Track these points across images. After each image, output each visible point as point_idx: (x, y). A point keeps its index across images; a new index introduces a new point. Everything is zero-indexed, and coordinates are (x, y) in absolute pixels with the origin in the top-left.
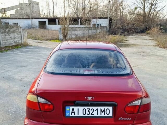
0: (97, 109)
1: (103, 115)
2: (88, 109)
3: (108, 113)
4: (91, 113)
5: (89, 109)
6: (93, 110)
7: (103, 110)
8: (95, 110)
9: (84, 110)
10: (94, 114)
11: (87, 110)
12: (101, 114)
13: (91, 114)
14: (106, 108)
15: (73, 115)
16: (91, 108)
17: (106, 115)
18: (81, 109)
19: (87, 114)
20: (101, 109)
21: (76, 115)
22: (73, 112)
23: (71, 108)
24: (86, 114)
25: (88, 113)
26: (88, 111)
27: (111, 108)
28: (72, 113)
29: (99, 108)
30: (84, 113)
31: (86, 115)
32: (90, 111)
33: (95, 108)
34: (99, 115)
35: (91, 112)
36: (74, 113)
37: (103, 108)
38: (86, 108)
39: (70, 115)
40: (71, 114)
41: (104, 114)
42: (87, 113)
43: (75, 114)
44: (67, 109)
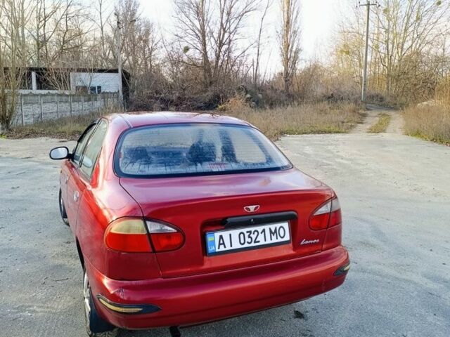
0: (264, 231)
1: (274, 240)
2: (247, 232)
3: (282, 235)
4: (253, 240)
5: (250, 232)
6: (256, 233)
7: (273, 231)
8: (260, 231)
9: (242, 235)
10: (259, 242)
11: (247, 235)
12: (271, 239)
13: (255, 242)
14: (278, 225)
15: (222, 249)
16: (252, 229)
17: (280, 240)
18: (235, 233)
19: (248, 243)
20: (270, 229)
21: (228, 248)
22: (221, 242)
23: (217, 235)
24: (246, 243)
25: (249, 240)
26: (249, 237)
27: (286, 225)
28: (220, 244)
29: (267, 227)
30: (242, 242)
31: (246, 245)
32: (252, 235)
33: (260, 228)
34: (268, 242)
35: (254, 236)
36: (224, 244)
37: (273, 227)
38: (245, 230)
39: (217, 250)
40: (219, 248)
41: (277, 238)
42: (246, 241)
43: (225, 247)
44: (209, 238)
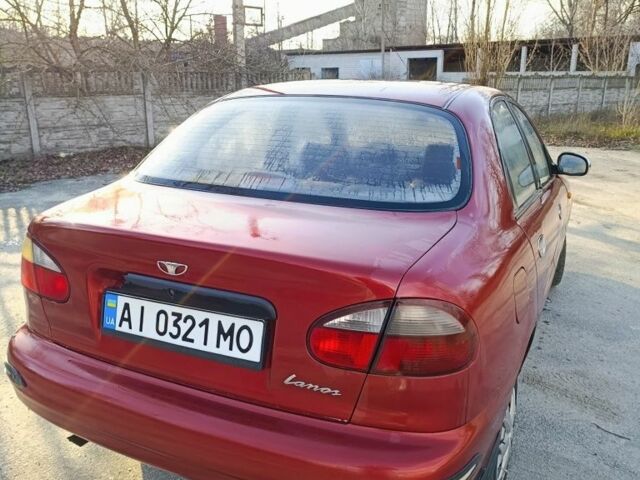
0: (206, 322)
2: (174, 314)
3: (244, 346)
4: (183, 333)
5: (179, 316)
6: (190, 322)
9: (162, 316)
11: (172, 319)
12: (218, 346)
13: (185, 338)
14: (239, 322)
15: (125, 328)
16: (185, 312)
17: (236, 353)
19: (171, 334)
20: (220, 323)
21: (135, 331)
22: (126, 316)
23: (122, 300)
25: (175, 331)
26: (175, 324)
29: (214, 318)
31: (167, 338)
32: (181, 323)
33: (200, 316)
34: (211, 348)
35: (184, 327)
36: (129, 320)
37: (227, 321)
41: (231, 349)
42: (169, 331)
44: (109, 302)
